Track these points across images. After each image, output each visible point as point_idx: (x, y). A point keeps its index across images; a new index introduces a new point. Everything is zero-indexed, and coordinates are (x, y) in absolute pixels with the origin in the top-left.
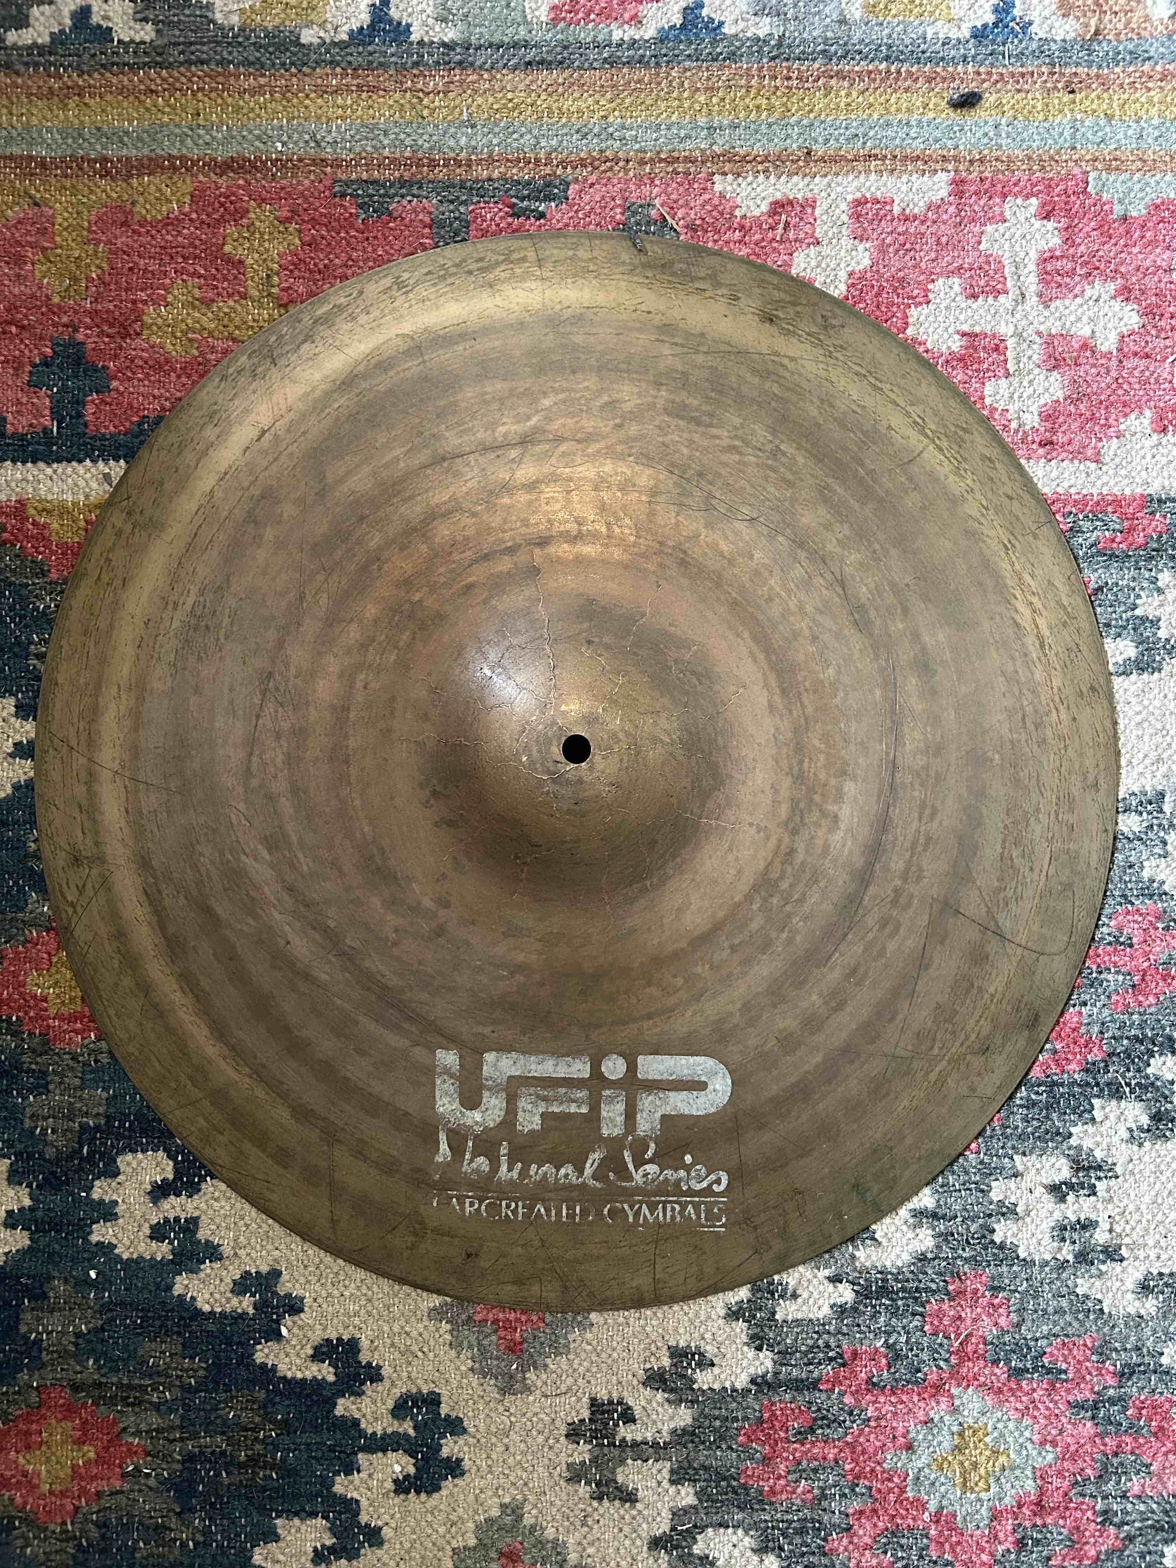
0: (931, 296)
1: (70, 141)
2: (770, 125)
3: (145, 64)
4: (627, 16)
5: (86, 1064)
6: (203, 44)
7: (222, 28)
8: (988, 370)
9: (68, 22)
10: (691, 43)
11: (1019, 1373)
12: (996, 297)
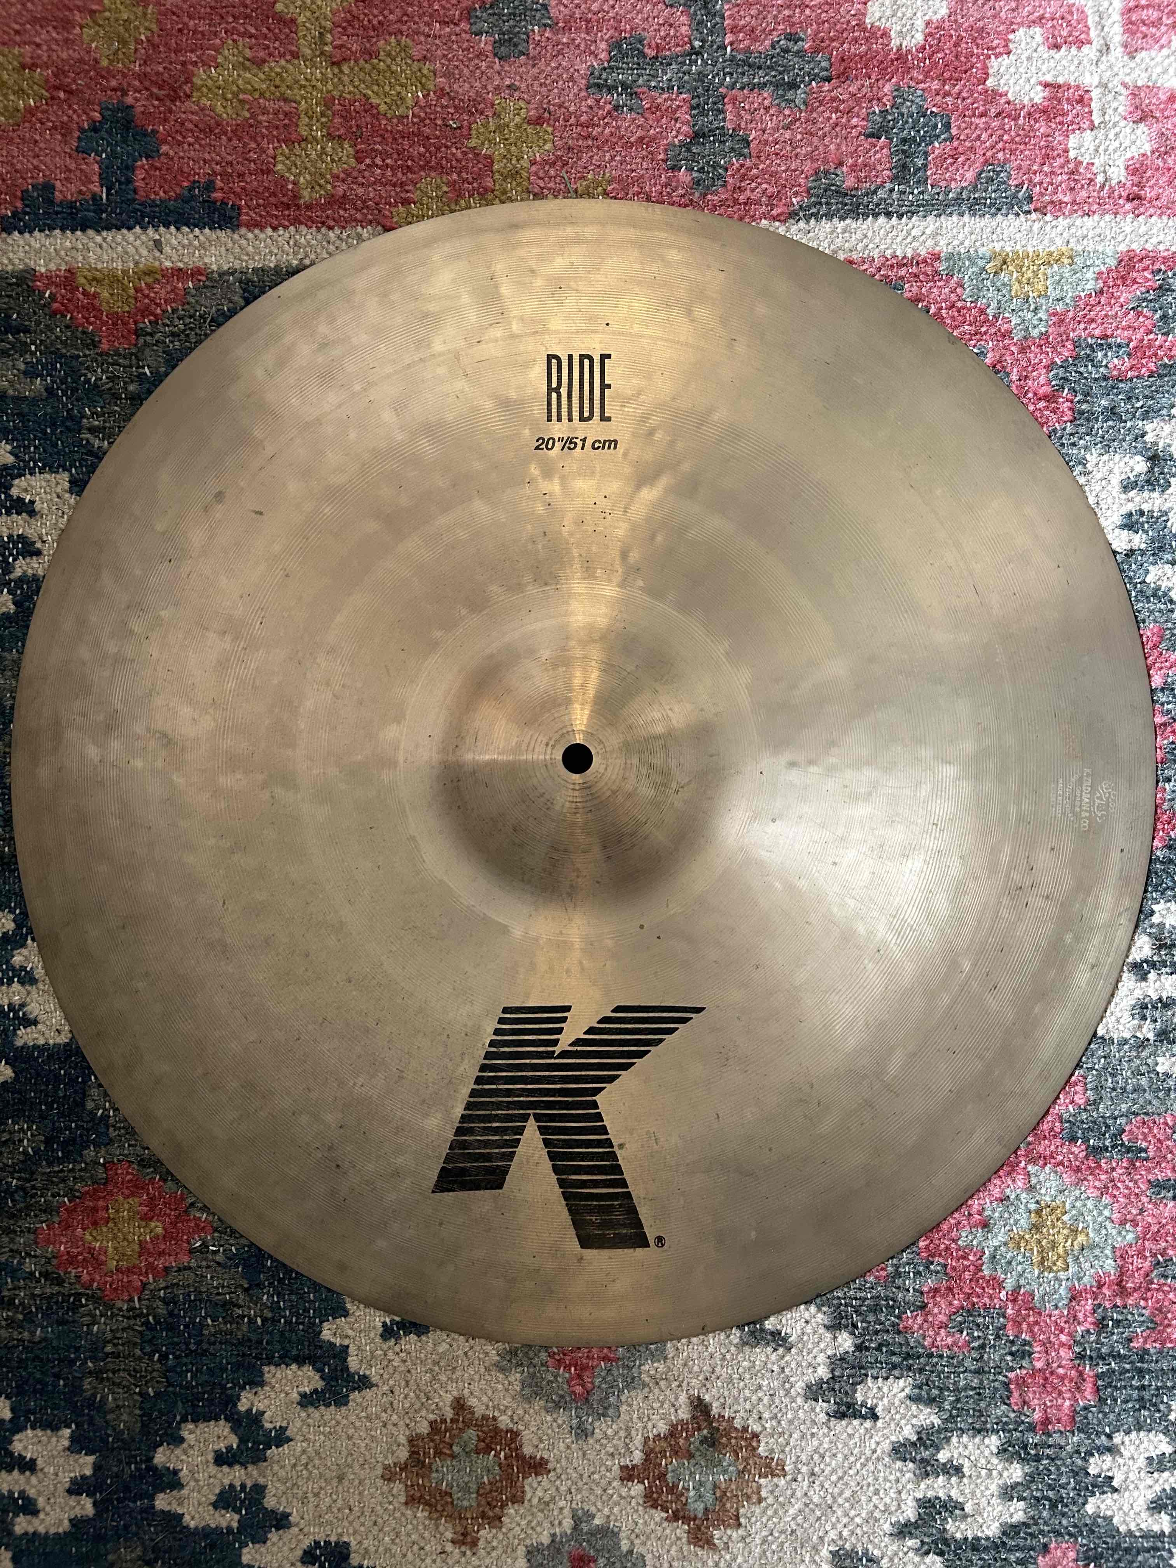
0: (1011, 46)
8: (1072, 123)
11: (1096, 1152)
12: (1079, 48)
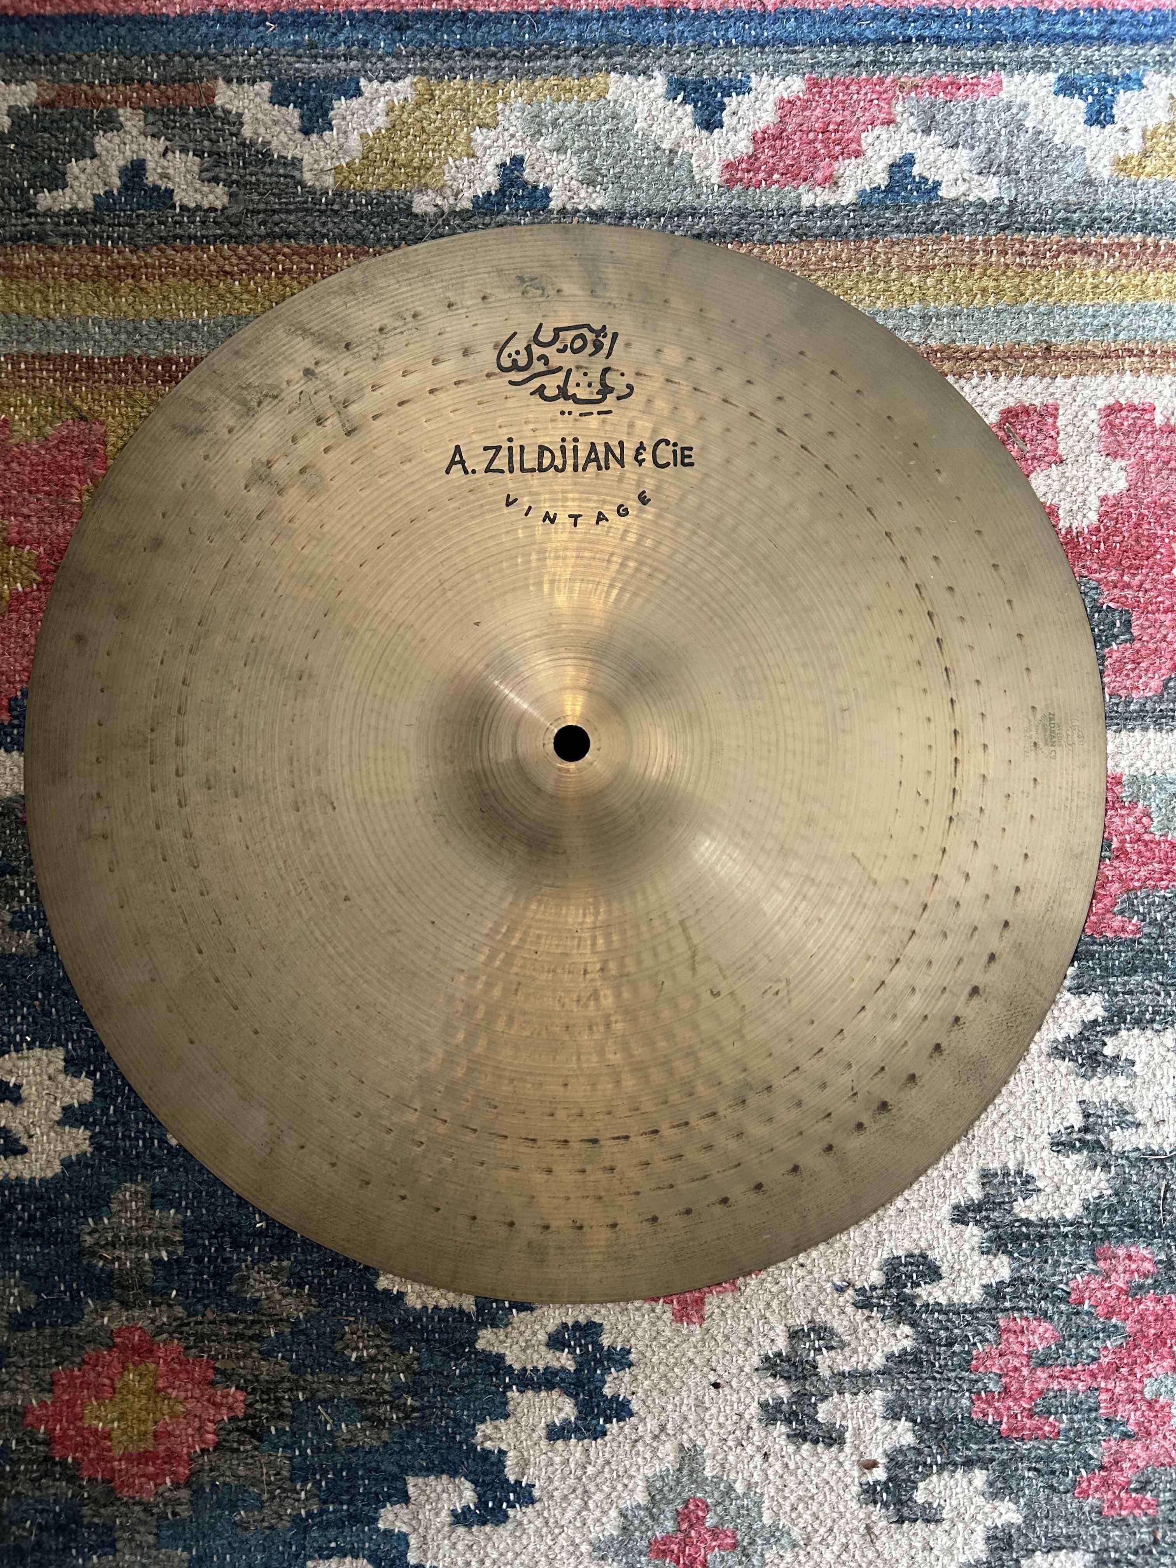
1: (123, 337)
2: (998, 313)
3: (216, 237)
4: (819, 175)
5: (163, 1516)
6: (289, 212)
7: (312, 191)
9: (116, 182)
10: (899, 209)
